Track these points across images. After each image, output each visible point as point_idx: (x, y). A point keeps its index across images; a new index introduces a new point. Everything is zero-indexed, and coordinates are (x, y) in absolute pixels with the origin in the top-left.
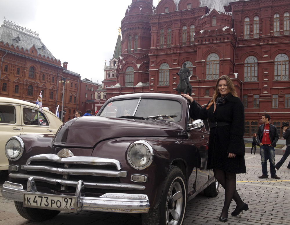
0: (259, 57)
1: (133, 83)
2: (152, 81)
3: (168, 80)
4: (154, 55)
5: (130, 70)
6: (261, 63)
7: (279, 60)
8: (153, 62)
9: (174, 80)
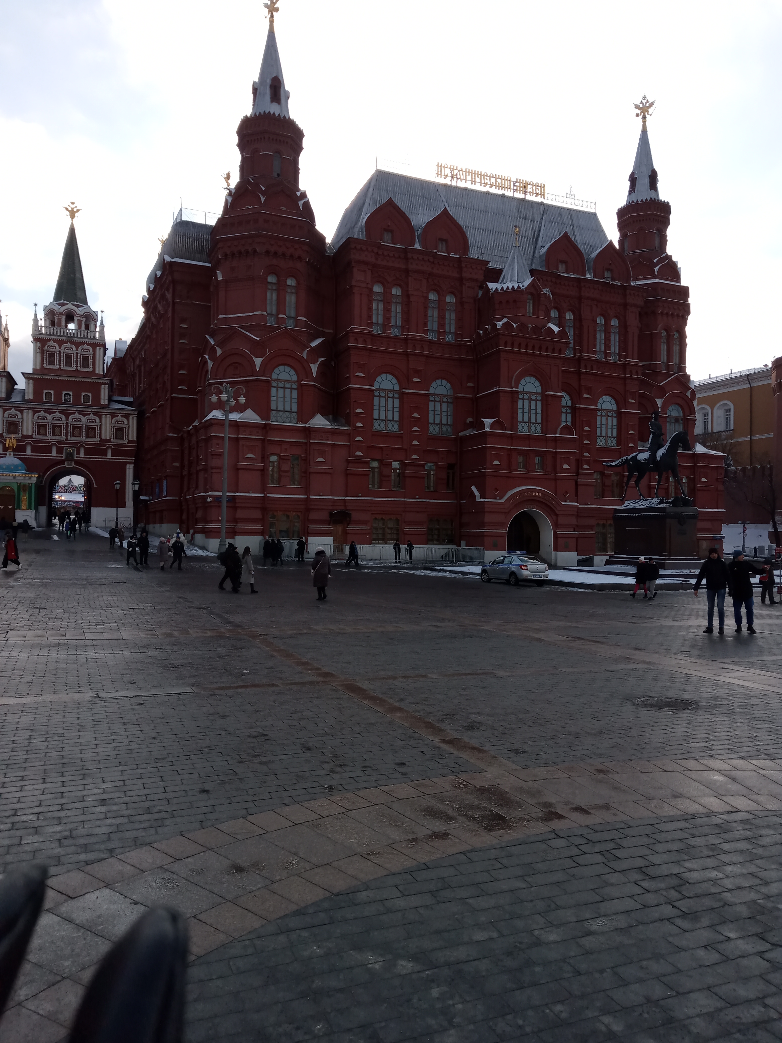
0: (575, 395)
1: (294, 414)
2: (360, 417)
3: (397, 417)
4: (365, 349)
5: (284, 376)
6: (580, 408)
7: (604, 407)
8: (361, 367)
9: (416, 422)
